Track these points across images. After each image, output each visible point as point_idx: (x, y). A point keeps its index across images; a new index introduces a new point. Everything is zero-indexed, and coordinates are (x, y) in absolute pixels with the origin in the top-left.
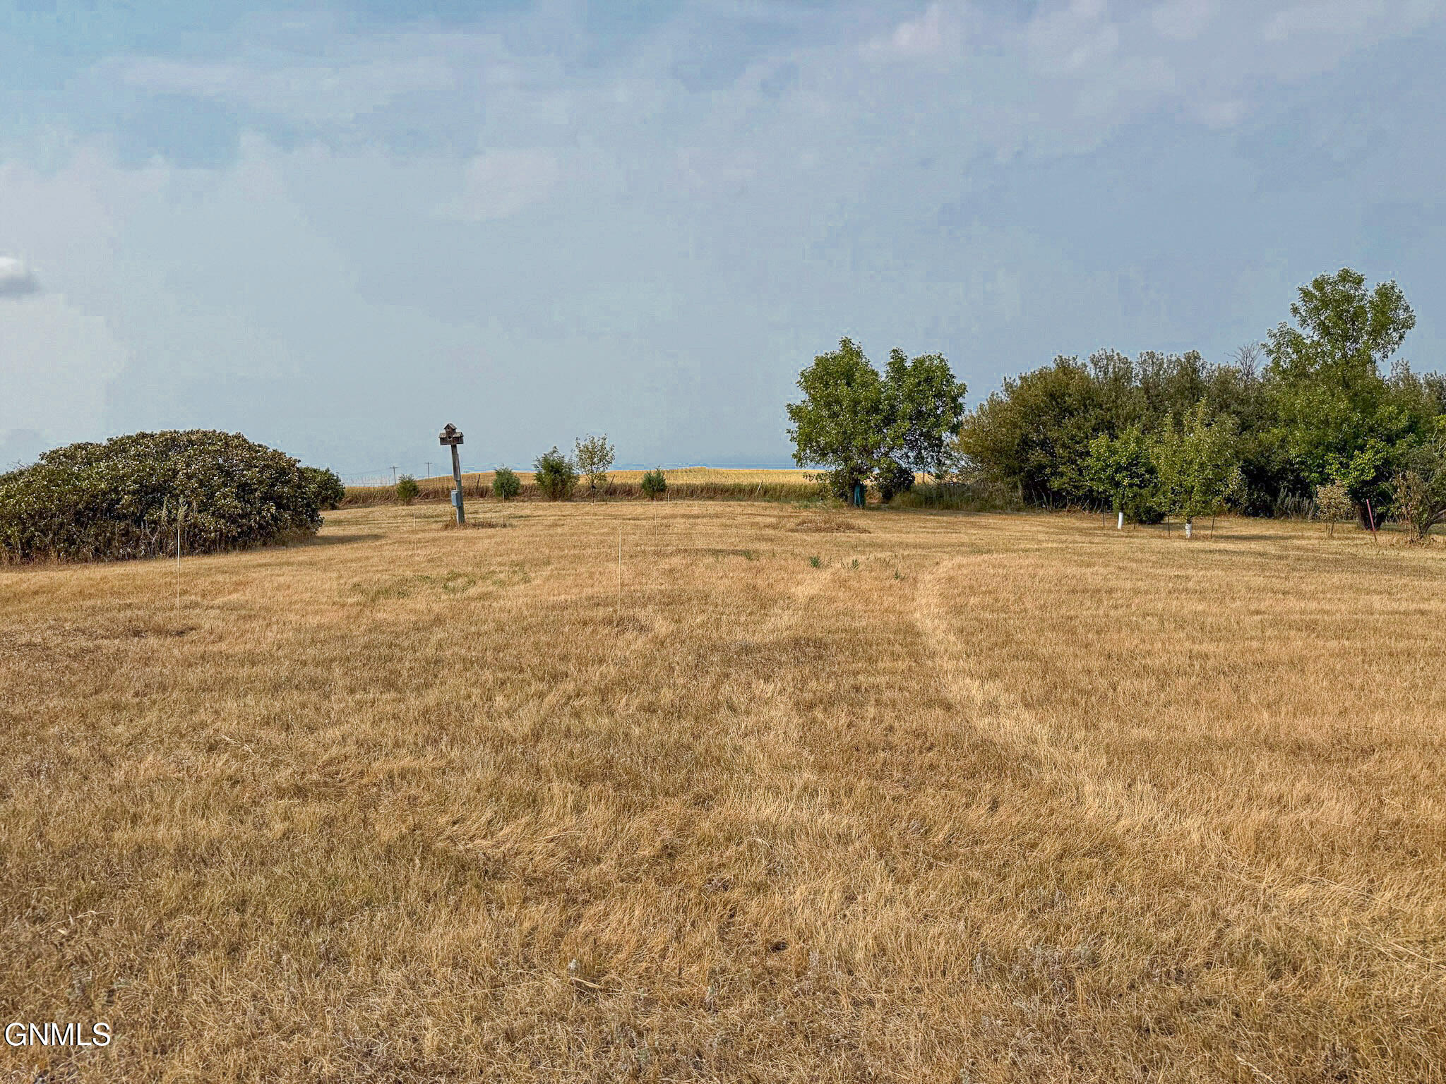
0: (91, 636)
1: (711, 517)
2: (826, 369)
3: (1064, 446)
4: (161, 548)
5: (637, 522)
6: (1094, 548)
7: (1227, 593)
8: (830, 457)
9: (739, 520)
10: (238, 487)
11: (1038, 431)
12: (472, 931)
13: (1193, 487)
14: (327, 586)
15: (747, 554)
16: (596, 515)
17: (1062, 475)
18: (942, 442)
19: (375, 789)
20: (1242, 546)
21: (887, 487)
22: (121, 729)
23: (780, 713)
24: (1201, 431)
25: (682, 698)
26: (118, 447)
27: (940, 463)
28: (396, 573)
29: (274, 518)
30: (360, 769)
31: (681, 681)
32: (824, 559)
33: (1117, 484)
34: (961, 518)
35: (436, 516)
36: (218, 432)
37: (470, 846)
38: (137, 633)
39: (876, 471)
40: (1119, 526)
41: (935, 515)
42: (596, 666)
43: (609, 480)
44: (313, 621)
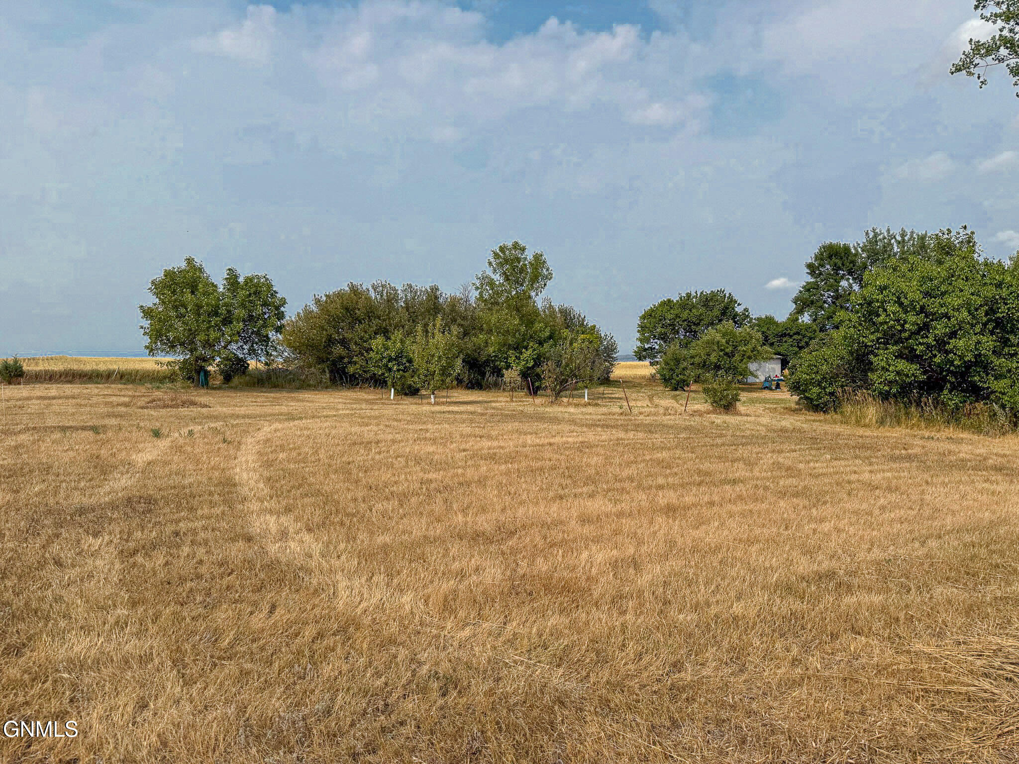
1: (67, 398)
2: (173, 279)
3: (356, 343)
6: (373, 413)
7: (450, 438)
8: (178, 348)
9: (94, 400)
11: (338, 333)
13: (435, 371)
15: (95, 429)
17: (355, 363)
18: (268, 338)
20: (462, 408)
21: (227, 371)
24: (439, 336)
27: (268, 354)
32: (165, 431)
33: (390, 370)
34: (285, 394)
39: (218, 359)
40: (392, 397)
41: (265, 392)
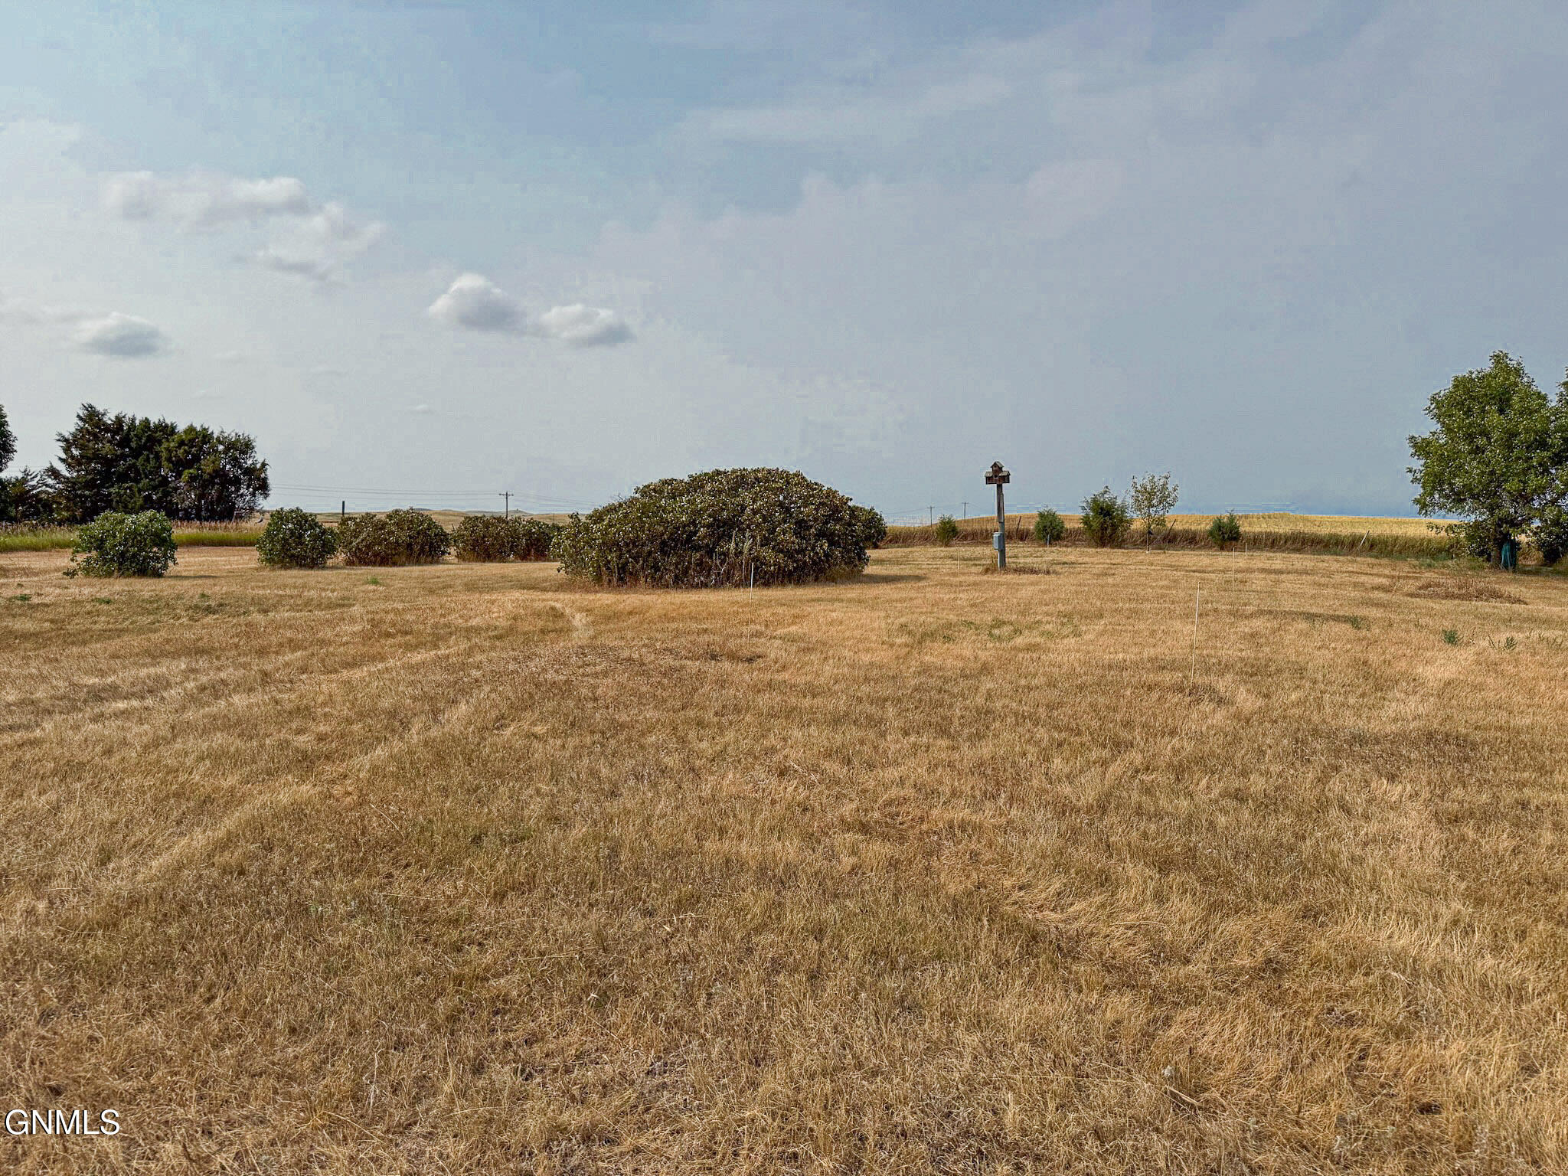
0: (677, 656)
1: (1299, 572)
2: (1468, 391)
4: (728, 579)
5: (1203, 575)
8: (1469, 504)
9: (1337, 578)
10: (796, 523)
12: (1049, 1010)
14: (876, 625)
15: (1355, 622)
16: (1152, 564)
19: (936, 838)
21: (1551, 545)
22: (704, 745)
23: (1412, 820)
25: (1277, 788)
26: (697, 484)
28: (940, 616)
29: (826, 555)
30: (919, 814)
31: (1275, 768)
32: (1464, 635)
35: (975, 559)
36: (780, 470)
37: (1039, 916)
38: (714, 657)
39: (1536, 523)
42: (1167, 739)
43: (1169, 525)
44: (866, 658)
